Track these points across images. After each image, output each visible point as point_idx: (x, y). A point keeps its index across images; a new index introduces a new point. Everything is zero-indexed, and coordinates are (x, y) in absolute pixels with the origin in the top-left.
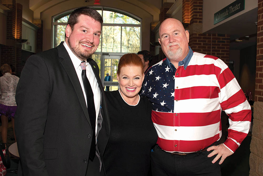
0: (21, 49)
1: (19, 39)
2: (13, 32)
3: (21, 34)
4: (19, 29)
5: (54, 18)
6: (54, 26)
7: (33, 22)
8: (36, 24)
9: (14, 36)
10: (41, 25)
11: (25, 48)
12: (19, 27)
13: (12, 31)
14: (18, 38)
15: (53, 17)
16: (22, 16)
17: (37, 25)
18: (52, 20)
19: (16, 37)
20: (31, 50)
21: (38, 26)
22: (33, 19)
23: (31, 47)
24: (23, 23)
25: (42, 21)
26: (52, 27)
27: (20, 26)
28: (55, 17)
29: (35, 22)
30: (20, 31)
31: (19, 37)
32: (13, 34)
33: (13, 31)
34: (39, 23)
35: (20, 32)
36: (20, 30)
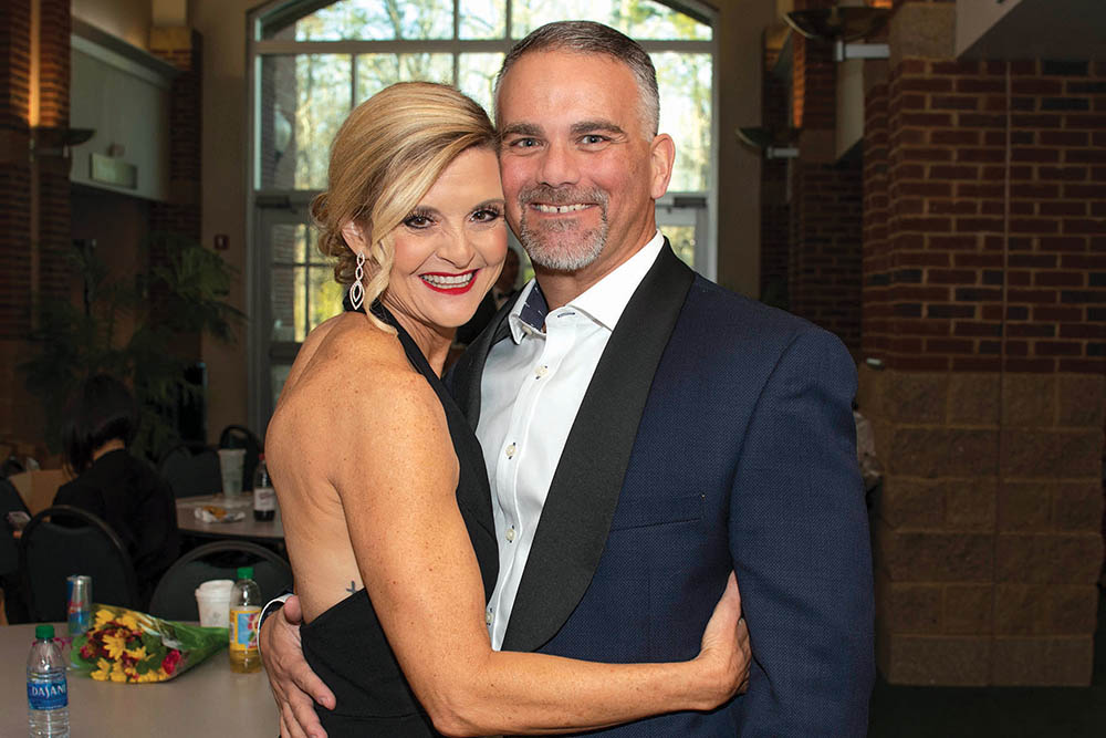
0: (67, 178)
1: (52, 130)
2: (13, 92)
3: (66, 104)
4: (52, 76)
5: (262, 21)
6: (258, 62)
7: (148, 39)
8: (163, 52)
9: (22, 115)
10: (189, 56)
11: (95, 176)
12: (52, 65)
13: (9, 85)
14: (50, 124)
15: (251, 13)
16: (67, 10)
17: (170, 55)
18: (250, 28)
19: (33, 118)
20: (134, 186)
21: (172, 64)
22: (148, 26)
23: (133, 170)
24: (76, 41)
25: (197, 38)
26: (249, 65)
27: (56, 62)
28: (267, 12)
29: (161, 43)
30: (60, 88)
31: (55, 119)
32: (16, 102)
33: (16, 87)
34: (179, 45)
35: (60, 93)
36: (56, 82)
